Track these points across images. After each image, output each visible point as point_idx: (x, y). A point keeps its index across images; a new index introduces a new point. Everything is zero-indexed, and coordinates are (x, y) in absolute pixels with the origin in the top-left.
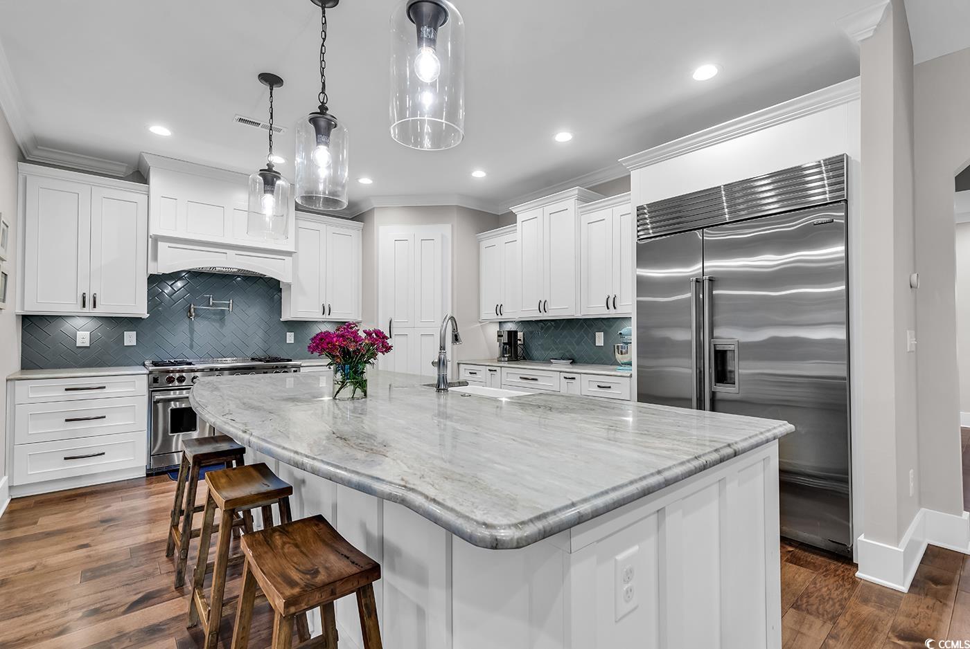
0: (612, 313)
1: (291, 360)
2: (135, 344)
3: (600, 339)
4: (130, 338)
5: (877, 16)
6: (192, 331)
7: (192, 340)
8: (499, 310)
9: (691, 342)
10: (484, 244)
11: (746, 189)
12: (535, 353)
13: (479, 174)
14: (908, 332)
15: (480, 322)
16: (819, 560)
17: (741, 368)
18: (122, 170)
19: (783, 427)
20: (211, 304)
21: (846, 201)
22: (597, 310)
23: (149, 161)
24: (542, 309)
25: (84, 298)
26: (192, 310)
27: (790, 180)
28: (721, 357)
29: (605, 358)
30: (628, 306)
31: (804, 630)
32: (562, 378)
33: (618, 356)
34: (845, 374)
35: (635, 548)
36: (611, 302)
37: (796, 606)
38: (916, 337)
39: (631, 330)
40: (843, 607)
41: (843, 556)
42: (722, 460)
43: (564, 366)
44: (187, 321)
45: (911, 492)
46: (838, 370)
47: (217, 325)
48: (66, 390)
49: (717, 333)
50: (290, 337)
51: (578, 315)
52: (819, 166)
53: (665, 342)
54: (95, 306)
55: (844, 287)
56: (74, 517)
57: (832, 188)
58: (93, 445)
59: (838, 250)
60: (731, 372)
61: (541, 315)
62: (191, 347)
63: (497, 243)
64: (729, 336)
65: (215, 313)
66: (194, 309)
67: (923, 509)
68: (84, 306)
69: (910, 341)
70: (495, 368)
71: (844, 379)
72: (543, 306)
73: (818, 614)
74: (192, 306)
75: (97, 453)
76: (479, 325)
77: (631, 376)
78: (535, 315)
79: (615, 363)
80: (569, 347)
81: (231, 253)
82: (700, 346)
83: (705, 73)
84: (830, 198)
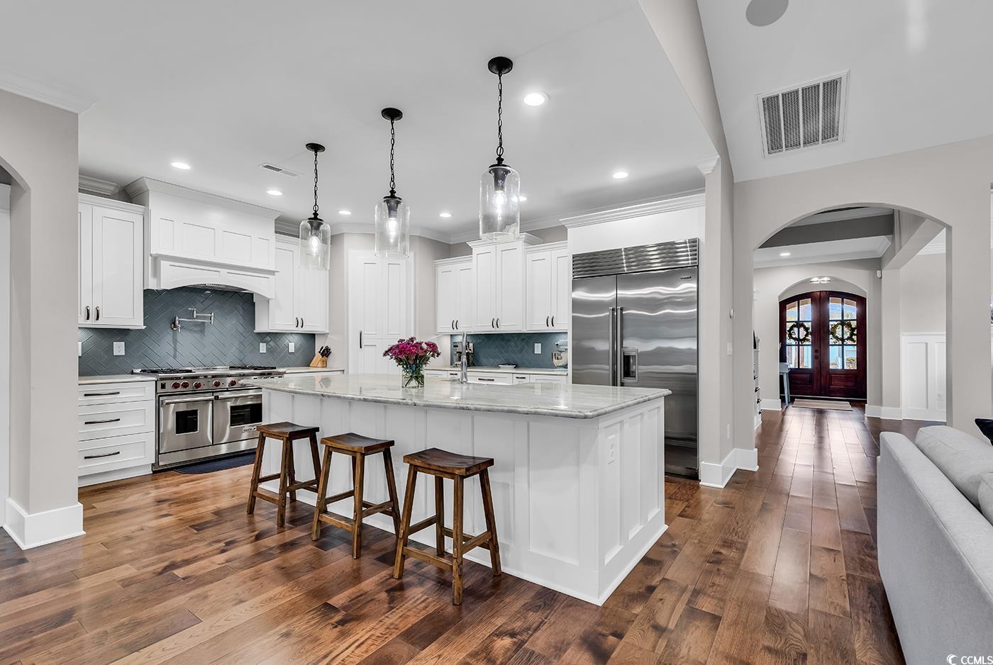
0: (550, 329)
1: (275, 368)
2: (124, 354)
3: (538, 348)
4: (119, 348)
5: (714, 163)
6: (175, 341)
7: (175, 350)
8: (455, 325)
9: (609, 351)
10: (440, 269)
11: (643, 252)
12: (484, 360)
13: (445, 215)
14: (728, 344)
15: (436, 335)
16: (682, 480)
17: (638, 369)
18: (111, 188)
19: (667, 392)
20: (195, 316)
21: (698, 266)
22: (539, 326)
23: (149, 185)
24: (495, 325)
25: (88, 311)
26: (177, 322)
27: (668, 249)
28: (627, 359)
29: (544, 363)
30: (564, 323)
31: (674, 506)
32: (515, 378)
33: (555, 361)
34: (696, 372)
35: (614, 436)
36: (550, 321)
37: (670, 498)
38: (733, 346)
39: (567, 342)
40: (692, 496)
41: (694, 476)
42: (644, 401)
43: (510, 369)
44: (171, 332)
45: (728, 437)
46: (692, 369)
47: (197, 336)
48: (86, 395)
49: (625, 343)
50: (263, 348)
51: (524, 331)
52: (686, 243)
53: (592, 351)
54: (98, 318)
55: (696, 310)
56: (124, 502)
57: (692, 248)
58: (111, 445)
59: (692, 286)
60: (633, 372)
61: (493, 329)
62: (175, 357)
63: (452, 269)
64: (633, 345)
65: (196, 325)
66: (179, 321)
67: (735, 449)
68: (88, 318)
69: (729, 349)
70: (456, 372)
71: (695, 374)
72: (496, 323)
73: (680, 500)
74: (177, 318)
75: (113, 452)
76: (436, 337)
77: (567, 375)
78: (488, 329)
79: (553, 367)
80: (513, 355)
81: (224, 271)
82: (615, 354)
83: (620, 175)
84: (691, 263)
